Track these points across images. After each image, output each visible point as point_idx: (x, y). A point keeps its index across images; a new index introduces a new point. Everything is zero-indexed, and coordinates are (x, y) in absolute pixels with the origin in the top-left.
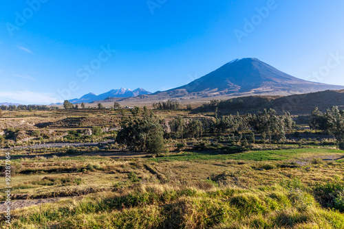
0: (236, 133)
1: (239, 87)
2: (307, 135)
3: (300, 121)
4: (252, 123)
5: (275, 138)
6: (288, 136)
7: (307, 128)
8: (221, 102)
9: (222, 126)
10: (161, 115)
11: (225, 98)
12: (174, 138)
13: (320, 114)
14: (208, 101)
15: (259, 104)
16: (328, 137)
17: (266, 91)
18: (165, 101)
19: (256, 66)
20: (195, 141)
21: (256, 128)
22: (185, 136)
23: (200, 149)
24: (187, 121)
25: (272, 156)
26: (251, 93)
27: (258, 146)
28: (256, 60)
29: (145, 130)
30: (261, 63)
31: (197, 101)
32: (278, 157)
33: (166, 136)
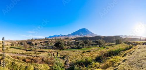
0: (81, 44)
1: (83, 35)
2: (94, 44)
3: (94, 42)
4: (85, 42)
5: (88, 45)
6: (91, 45)
7: (94, 43)
8: (79, 38)
9: (78, 43)
10: (65, 40)
12: (67, 45)
13: (97, 40)
14: (76, 37)
15: (86, 38)
16: (98, 45)
17: (88, 36)
18: (66, 37)
19: (86, 30)
20: (72, 46)
21: (85, 43)
22: (70, 45)
23: (73, 48)
24: (71, 42)
25: (87, 49)
26: (85, 36)
27: (85, 47)
28: (86, 29)
30: (87, 30)
31: (73, 37)
32: (88, 49)
33: (65, 45)
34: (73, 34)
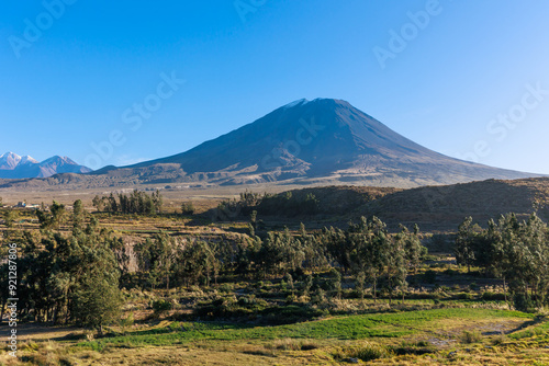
0: (298, 274)
1: (307, 166)
2: (451, 278)
3: (437, 245)
4: (337, 250)
5: (385, 285)
6: (413, 281)
7: (449, 262)
8: (266, 200)
9: (267, 257)
10: (117, 228)
11: (275, 189)
12: (147, 286)
13: (478, 231)
14: (234, 195)
15: (352, 204)
16: (495, 282)
17: (367, 177)
18: (127, 191)
19: (344, 117)
20: (198, 293)
21: (343, 262)
22: (175, 281)
23: (212, 315)
24: (181, 243)
25: (379, 328)
26: (334, 180)
27: (347, 304)
28: (344, 106)
29: (70, 266)
30: (355, 113)
31: (205, 193)
32: (389, 329)
33: (126, 281)
34: (203, 160)
